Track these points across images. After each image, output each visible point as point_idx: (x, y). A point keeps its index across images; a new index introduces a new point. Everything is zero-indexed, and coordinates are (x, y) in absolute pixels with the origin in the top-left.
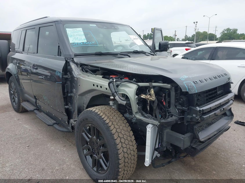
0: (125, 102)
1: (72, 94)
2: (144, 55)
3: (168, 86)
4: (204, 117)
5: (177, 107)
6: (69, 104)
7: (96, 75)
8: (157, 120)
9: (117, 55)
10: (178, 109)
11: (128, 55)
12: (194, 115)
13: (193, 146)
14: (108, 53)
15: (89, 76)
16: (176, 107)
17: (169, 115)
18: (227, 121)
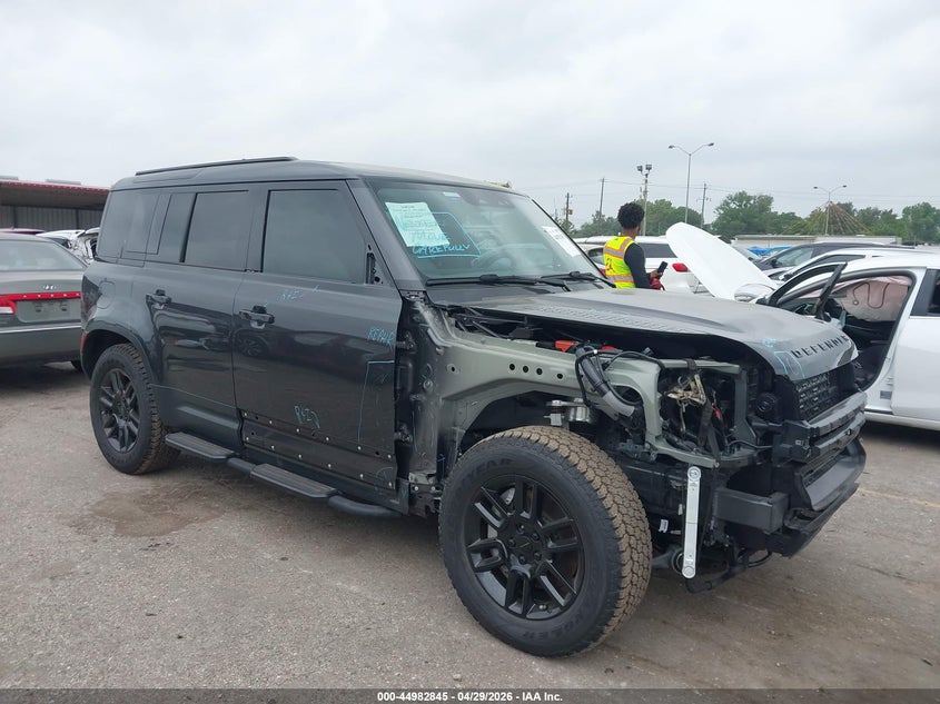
0: (632, 409)
1: (421, 397)
2: (590, 285)
3: (735, 368)
4: (820, 447)
5: (754, 424)
6: (404, 427)
7: (512, 339)
8: (712, 456)
9: (533, 284)
10: (756, 429)
11: (562, 286)
12: (798, 443)
13: (791, 527)
14: (514, 277)
15: (483, 342)
16: (750, 425)
17: (731, 446)
18: (850, 470)
